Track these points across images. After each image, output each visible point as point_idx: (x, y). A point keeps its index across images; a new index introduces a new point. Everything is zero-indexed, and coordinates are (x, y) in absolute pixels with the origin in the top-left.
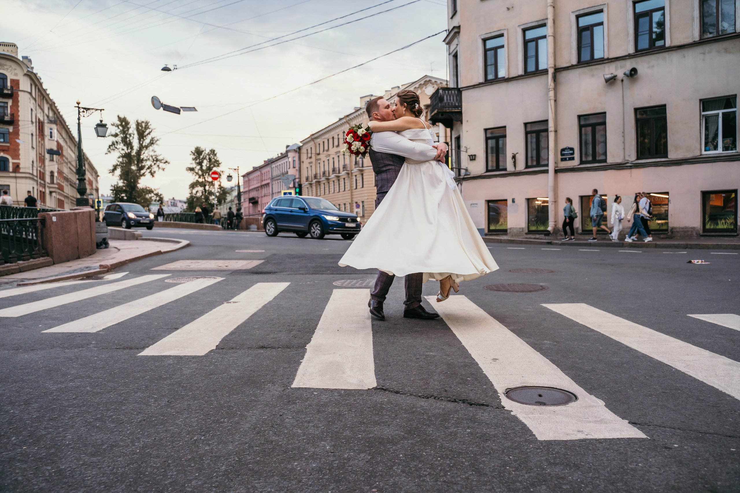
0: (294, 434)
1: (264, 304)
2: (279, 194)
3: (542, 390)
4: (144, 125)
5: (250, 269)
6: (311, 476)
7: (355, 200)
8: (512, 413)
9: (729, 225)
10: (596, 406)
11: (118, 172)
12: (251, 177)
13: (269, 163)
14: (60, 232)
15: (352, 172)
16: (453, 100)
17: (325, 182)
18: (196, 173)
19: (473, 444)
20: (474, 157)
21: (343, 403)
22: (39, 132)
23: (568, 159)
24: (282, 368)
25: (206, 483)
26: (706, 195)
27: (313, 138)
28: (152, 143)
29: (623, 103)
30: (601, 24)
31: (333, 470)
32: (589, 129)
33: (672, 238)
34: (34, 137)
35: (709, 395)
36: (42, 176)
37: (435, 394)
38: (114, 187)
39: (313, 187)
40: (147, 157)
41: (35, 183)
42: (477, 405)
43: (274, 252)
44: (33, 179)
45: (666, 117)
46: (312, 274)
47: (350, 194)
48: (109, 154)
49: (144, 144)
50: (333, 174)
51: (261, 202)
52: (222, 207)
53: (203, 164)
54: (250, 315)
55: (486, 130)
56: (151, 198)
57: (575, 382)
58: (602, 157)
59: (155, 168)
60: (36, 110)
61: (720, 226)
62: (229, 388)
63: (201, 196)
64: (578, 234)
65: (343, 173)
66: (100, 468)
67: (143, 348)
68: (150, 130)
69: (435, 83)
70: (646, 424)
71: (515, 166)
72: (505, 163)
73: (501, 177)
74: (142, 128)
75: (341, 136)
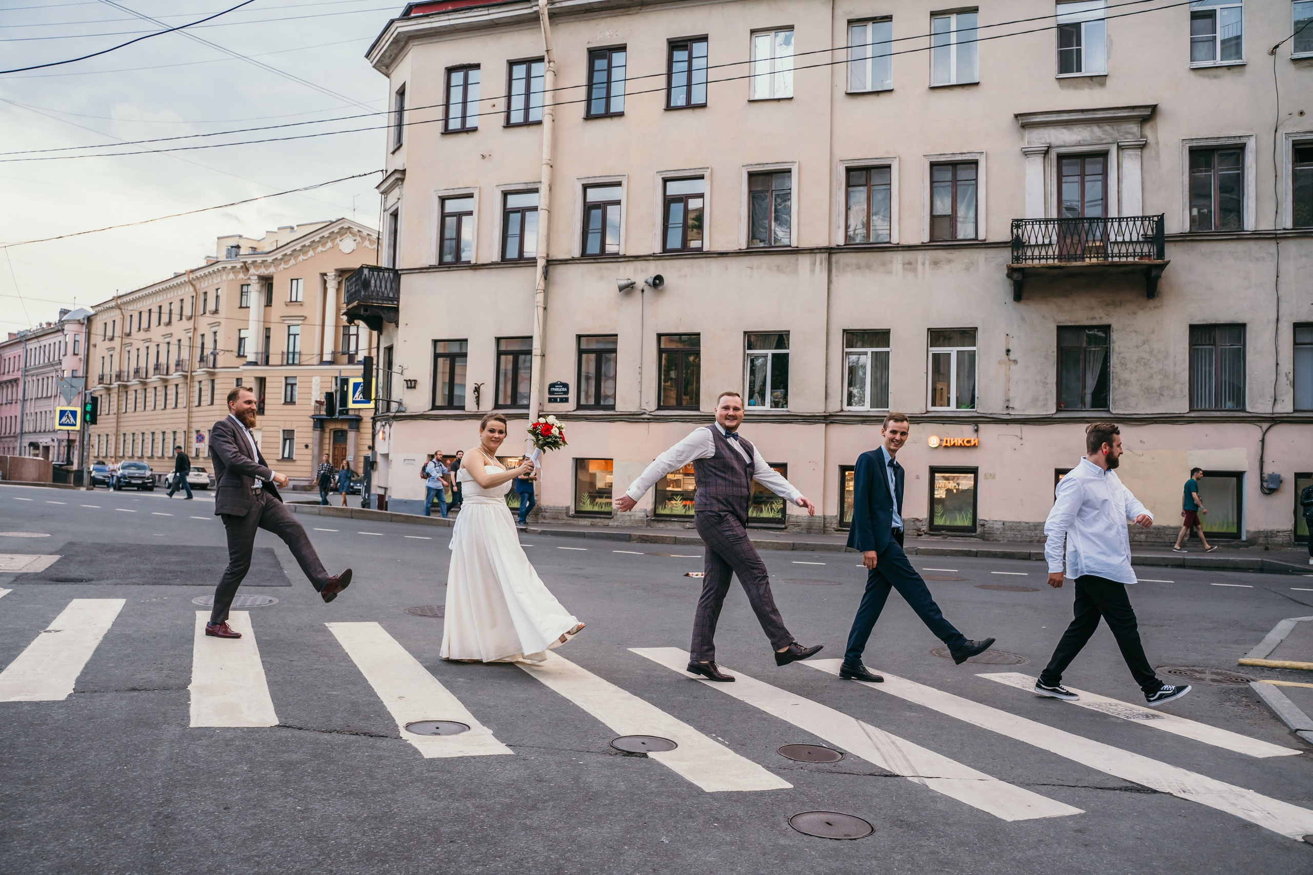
1: (103, 634)
2: (39, 403)
3: (441, 724)
5: (44, 572)
6: (238, 785)
7: (195, 427)
8: (408, 742)
9: (776, 513)
10: (483, 735)
13: (20, 339)
15: (193, 374)
16: (386, 287)
17: (139, 387)
19: (370, 762)
20: (413, 383)
23: (558, 400)
24: (170, 711)
25: (150, 793)
27: (119, 303)
29: (643, 325)
30: (618, 203)
31: (254, 781)
32: (593, 357)
37: (338, 729)
39: (113, 395)
42: (376, 737)
43: (70, 538)
45: (700, 350)
46: (154, 584)
47: (186, 415)
50: (154, 374)
54: (92, 648)
55: (435, 342)
57: (475, 717)
58: (610, 402)
61: (765, 515)
62: (122, 729)
64: (569, 516)
65: (175, 376)
69: (358, 234)
70: (519, 746)
71: (478, 404)
72: (463, 397)
73: (455, 420)
75: (176, 309)
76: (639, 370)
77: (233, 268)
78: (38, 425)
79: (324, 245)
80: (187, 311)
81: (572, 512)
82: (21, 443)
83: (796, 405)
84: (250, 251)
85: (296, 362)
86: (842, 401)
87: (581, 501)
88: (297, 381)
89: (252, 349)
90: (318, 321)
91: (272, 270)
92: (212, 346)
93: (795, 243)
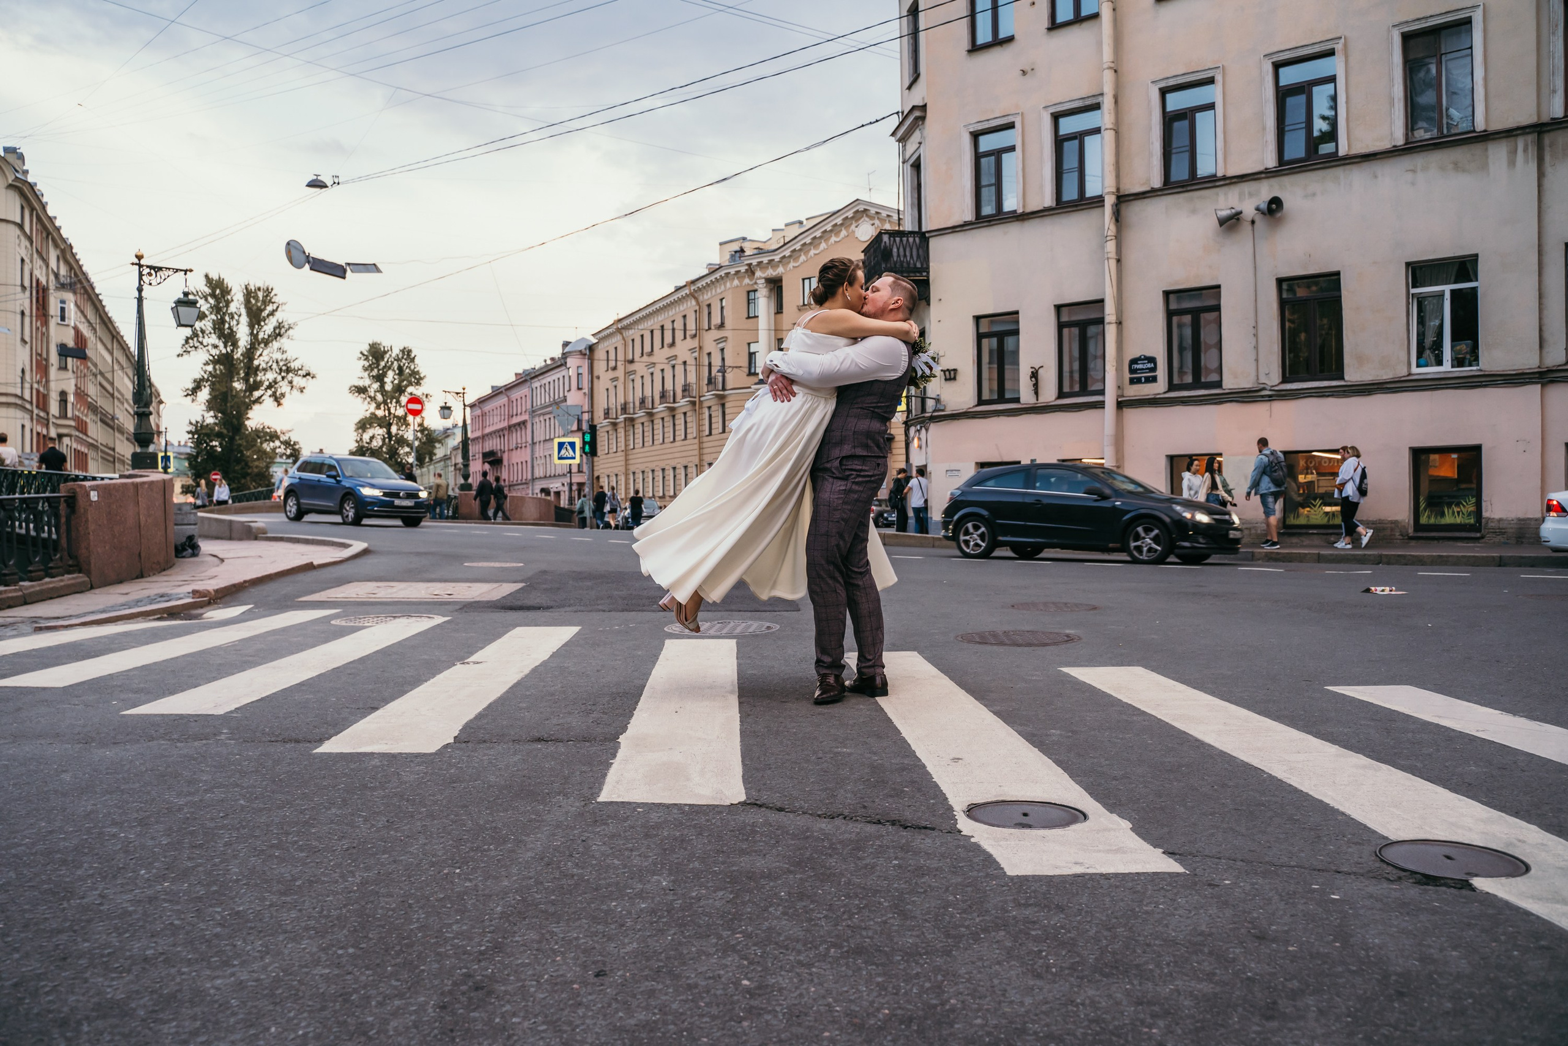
0: (608, 866)
1: (533, 666)
2: (548, 445)
3: (1030, 807)
4: (260, 295)
5: (498, 601)
6: (640, 919)
8: (973, 840)
9: (1466, 517)
10: (1115, 830)
11: (204, 394)
12: (488, 407)
13: (526, 378)
14: (105, 522)
15: (702, 399)
16: (911, 255)
17: (645, 419)
18: (370, 397)
19: (900, 880)
20: (952, 373)
21: (688, 824)
22: (37, 309)
23: (1143, 379)
24: (578, 773)
25: (474, 927)
26: (1419, 456)
27: (621, 327)
28: (277, 333)
29: (1255, 268)
30: (1211, 106)
31: (673, 912)
32: (1187, 319)
34: (27, 320)
35: (1310, 813)
36: (42, 401)
37: (846, 812)
38: (196, 426)
39: (619, 430)
40: (267, 363)
41: (27, 416)
42: (915, 828)
43: (544, 566)
44: (23, 408)
45: (1340, 298)
46: (623, 611)
47: (696, 447)
48: (186, 356)
49: (261, 336)
50: (661, 403)
51: (509, 460)
52: (425, 470)
53: (386, 380)
54: (510, 685)
55: (978, 319)
56: (274, 450)
57: (1090, 794)
58: (1214, 377)
59: (284, 387)
60: (31, 261)
61: (1448, 519)
62: (489, 802)
63: (381, 447)
65: (682, 402)
66: (300, 910)
67: (321, 741)
68: (275, 306)
69: (876, 217)
70: (1190, 854)
71: (1036, 393)
72: (1016, 388)
73: (1008, 416)
74: (257, 300)
75: (679, 325)
76: (1253, 331)
77: (738, 272)
78: (548, 469)
79: (837, 234)
80: (691, 326)
82: (533, 490)
83: (1491, 359)
84: (755, 252)
91: (780, 270)
92: (720, 363)
93: (1480, 125)
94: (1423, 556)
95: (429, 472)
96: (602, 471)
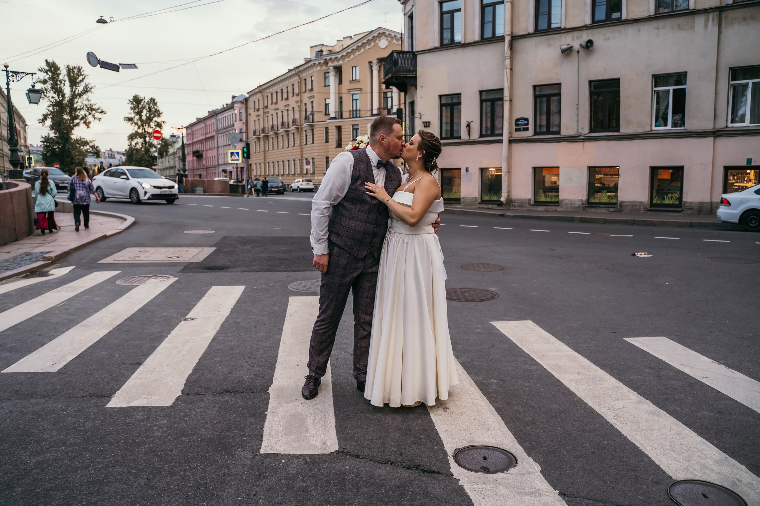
1: (221, 323)
2: (225, 152)
3: (487, 451)
4: (76, 71)
5: (202, 263)
7: (305, 156)
8: (459, 483)
9: (675, 200)
10: (532, 473)
11: (49, 122)
12: (195, 128)
13: (214, 114)
15: (302, 126)
16: (408, 65)
17: (274, 136)
18: (135, 123)
20: (428, 123)
21: (310, 474)
23: (522, 129)
24: (249, 425)
26: (654, 170)
27: (261, 90)
28: (86, 90)
29: (579, 75)
32: (544, 99)
33: (620, 212)
35: (630, 456)
37: (392, 459)
38: (45, 138)
39: (261, 141)
40: (81, 106)
42: (428, 472)
45: (619, 91)
47: (299, 150)
49: (77, 92)
50: (282, 128)
51: (206, 155)
52: (164, 159)
53: (142, 114)
54: (210, 341)
55: (441, 96)
56: (86, 150)
58: (555, 129)
59: (90, 118)
61: (667, 202)
63: (141, 148)
64: (531, 205)
65: (292, 128)
67: (110, 396)
68: (83, 77)
69: (389, 36)
70: (574, 495)
71: (469, 135)
72: (459, 131)
73: (455, 146)
74: (74, 74)
75: (290, 90)
76: (576, 107)
77: (319, 63)
78: (226, 160)
79: (369, 44)
80: (297, 91)
81: (532, 202)
82: (218, 170)
83: (691, 124)
84: (328, 53)
85: (358, 115)
86: (727, 120)
87: (538, 195)
88: (359, 127)
89: (333, 110)
90: (369, 90)
91: (341, 62)
92: (311, 110)
93: (692, 6)
94: (655, 221)
95: (166, 160)
96: (252, 161)
